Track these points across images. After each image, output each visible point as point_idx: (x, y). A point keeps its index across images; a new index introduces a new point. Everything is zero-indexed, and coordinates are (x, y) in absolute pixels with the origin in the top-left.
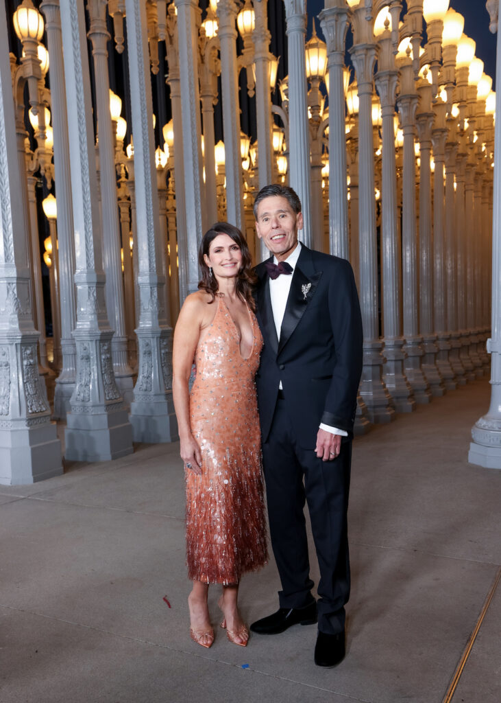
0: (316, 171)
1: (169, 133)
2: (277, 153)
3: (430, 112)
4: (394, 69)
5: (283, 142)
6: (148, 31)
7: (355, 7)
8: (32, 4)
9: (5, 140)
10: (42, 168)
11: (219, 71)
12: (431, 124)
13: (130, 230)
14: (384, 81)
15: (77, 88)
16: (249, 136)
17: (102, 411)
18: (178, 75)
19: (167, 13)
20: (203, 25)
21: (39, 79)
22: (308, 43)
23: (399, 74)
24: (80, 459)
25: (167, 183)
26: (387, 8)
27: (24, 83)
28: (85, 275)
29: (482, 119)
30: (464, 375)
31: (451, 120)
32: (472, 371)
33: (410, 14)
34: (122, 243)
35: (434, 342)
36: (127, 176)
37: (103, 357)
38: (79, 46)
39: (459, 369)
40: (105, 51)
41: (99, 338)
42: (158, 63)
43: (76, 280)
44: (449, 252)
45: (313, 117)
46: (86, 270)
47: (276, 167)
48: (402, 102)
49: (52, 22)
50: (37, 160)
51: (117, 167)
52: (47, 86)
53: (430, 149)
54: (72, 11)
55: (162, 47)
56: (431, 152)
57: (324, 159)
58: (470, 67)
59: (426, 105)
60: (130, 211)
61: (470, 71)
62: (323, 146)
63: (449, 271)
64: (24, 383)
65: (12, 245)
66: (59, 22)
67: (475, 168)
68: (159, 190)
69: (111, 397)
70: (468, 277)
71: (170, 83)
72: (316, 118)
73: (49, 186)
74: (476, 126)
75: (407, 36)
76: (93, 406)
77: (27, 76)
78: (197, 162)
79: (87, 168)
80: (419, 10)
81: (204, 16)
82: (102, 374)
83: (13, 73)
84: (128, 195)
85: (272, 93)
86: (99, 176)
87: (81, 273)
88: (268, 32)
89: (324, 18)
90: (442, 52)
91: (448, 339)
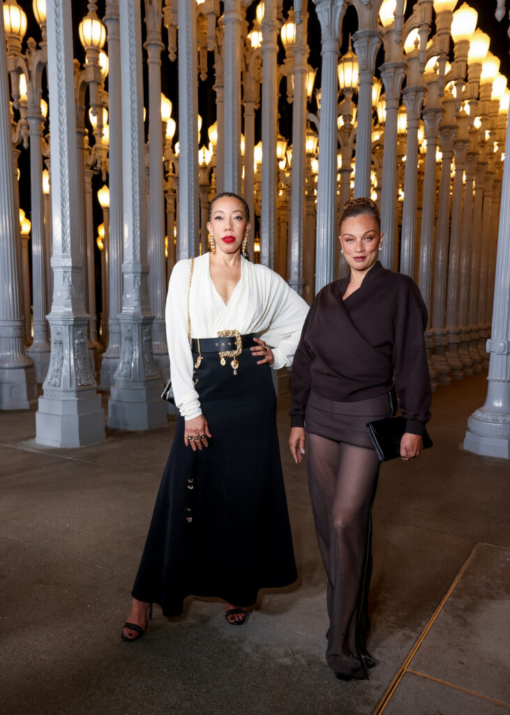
0: (346, 174)
1: (213, 133)
2: (310, 155)
3: (453, 125)
4: (421, 85)
5: (318, 145)
6: (198, 42)
7: (388, 27)
8: (96, 15)
9: (66, 145)
10: (99, 162)
11: (261, 78)
12: (454, 135)
13: (175, 220)
14: (411, 95)
15: (131, 99)
16: (286, 139)
17: (141, 386)
18: (223, 82)
19: (217, 25)
20: (249, 36)
21: (99, 84)
22: (344, 57)
23: (425, 90)
24: (121, 427)
25: (210, 178)
26: (417, 30)
27: (86, 86)
28: (131, 265)
29: (503, 130)
30: (471, 367)
31: (473, 132)
32: (480, 363)
33: (439, 35)
34: (167, 232)
35: (445, 335)
36: (174, 172)
37: (144, 338)
38: (135, 61)
39: (468, 361)
40: (159, 60)
41: (141, 322)
42: (207, 70)
43: (123, 270)
44: (464, 253)
45: (345, 125)
46: (132, 261)
47: (309, 168)
48: (428, 114)
49: (113, 34)
50: (94, 155)
51: (165, 164)
52: (106, 89)
53: (452, 159)
54: (130, 30)
55: (211, 57)
56: (453, 160)
57: (353, 162)
58: (494, 84)
59: (449, 118)
60: (175, 203)
61: (493, 87)
62: (354, 152)
63: (463, 271)
64: (75, 360)
65: (69, 239)
66: (119, 35)
67: (494, 175)
68: (203, 186)
69: (149, 374)
70: (481, 276)
71: (216, 90)
72: (347, 126)
73: (104, 178)
74: (497, 137)
75: (434, 56)
76: (133, 382)
77: (89, 80)
78: (236, 166)
79: (137, 170)
80: (448, 31)
81: (251, 28)
82: (143, 354)
83: (76, 78)
84: (174, 188)
85: (308, 102)
86: (149, 171)
87: (128, 263)
88: (308, 47)
89: (357, 40)
90: (467, 69)
91: (458, 334)
